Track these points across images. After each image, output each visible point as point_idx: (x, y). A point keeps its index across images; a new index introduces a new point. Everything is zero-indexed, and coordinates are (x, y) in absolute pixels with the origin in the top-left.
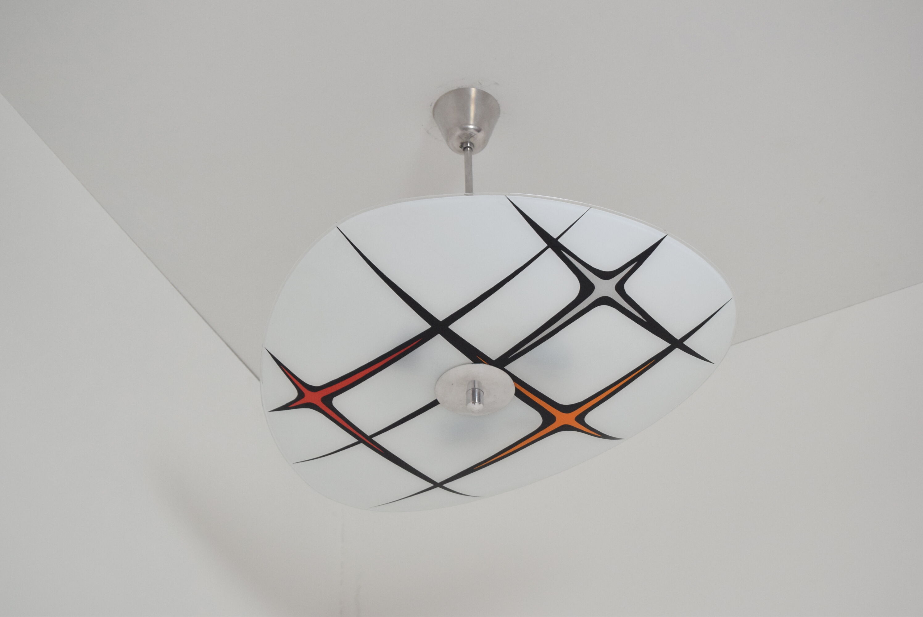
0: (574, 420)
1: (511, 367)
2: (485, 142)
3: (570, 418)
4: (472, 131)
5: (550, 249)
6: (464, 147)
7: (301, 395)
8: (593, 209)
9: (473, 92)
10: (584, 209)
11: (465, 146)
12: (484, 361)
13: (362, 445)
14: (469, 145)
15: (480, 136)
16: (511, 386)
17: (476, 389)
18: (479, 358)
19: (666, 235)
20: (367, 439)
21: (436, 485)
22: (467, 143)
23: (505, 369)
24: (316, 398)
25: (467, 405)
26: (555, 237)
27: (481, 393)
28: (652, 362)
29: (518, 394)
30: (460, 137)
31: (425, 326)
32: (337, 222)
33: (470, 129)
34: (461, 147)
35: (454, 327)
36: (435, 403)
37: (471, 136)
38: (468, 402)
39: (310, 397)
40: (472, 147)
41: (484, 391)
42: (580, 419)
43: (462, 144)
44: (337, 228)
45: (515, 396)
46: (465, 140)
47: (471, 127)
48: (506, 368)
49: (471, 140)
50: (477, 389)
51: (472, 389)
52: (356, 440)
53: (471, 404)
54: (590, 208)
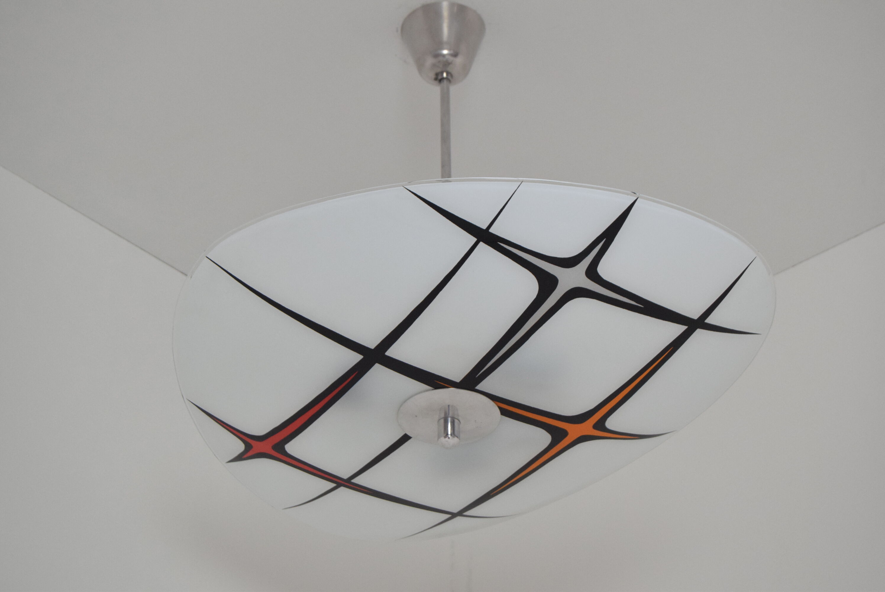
0: (593, 429)
1: (485, 385)
2: (466, 69)
3: (587, 428)
4: (447, 57)
5: (481, 244)
6: (438, 79)
7: (248, 447)
8: (525, 183)
9: (445, 5)
10: (515, 186)
11: (440, 77)
12: (446, 385)
13: (342, 489)
14: (445, 75)
15: (459, 61)
16: (493, 408)
17: (448, 417)
18: (438, 382)
19: (636, 198)
20: (346, 482)
21: (453, 515)
22: (442, 73)
23: (476, 389)
24: (266, 446)
25: (438, 440)
26: (484, 227)
27: (456, 421)
28: (670, 350)
29: (504, 412)
30: (434, 65)
31: (356, 358)
32: (205, 251)
33: (444, 56)
34: (436, 79)
35: (393, 352)
36: (405, 438)
37: (447, 64)
38: (439, 437)
39: (258, 447)
40: (449, 77)
41: (460, 418)
42: (600, 425)
43: (437, 74)
44: (207, 258)
45: (502, 416)
46: (439, 70)
47: (445, 52)
48: (478, 387)
49: (449, 69)
50: (450, 417)
51: (444, 418)
52: (334, 485)
53: (443, 439)
54: (520, 183)
